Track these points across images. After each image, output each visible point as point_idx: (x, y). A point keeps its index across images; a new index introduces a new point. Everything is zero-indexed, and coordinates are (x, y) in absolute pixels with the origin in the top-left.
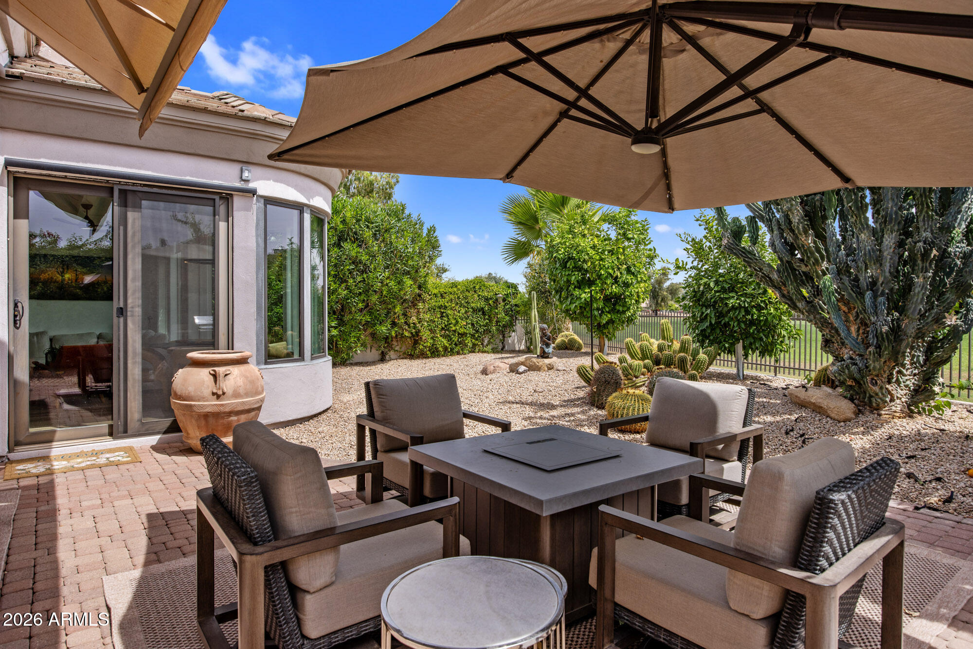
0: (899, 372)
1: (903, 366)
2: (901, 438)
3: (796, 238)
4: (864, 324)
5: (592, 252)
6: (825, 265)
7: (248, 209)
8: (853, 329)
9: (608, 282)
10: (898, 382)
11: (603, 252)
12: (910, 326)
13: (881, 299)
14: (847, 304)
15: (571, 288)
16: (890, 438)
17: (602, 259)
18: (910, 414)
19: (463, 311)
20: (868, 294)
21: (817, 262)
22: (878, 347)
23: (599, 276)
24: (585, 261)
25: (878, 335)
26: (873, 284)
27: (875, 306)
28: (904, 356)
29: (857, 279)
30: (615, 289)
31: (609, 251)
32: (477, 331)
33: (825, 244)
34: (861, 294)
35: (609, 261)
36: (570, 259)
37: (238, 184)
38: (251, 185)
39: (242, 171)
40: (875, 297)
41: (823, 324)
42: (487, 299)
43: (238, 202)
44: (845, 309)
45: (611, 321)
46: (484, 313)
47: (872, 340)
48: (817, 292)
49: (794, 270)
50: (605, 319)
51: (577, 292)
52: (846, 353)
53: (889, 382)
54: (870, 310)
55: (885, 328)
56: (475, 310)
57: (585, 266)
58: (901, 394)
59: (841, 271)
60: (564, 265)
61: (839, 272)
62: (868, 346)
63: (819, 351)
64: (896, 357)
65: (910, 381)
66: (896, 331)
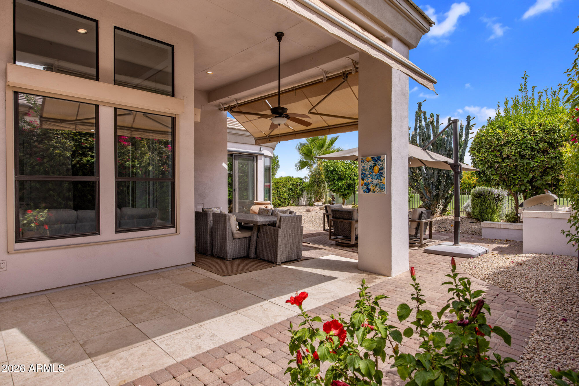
0: (439, 205)
1: (440, 203)
2: (439, 220)
3: (414, 170)
4: (430, 193)
5: (342, 168)
6: (421, 177)
7: (261, 159)
8: (428, 194)
9: (349, 179)
10: (438, 208)
11: (346, 168)
12: (441, 193)
13: (434, 187)
14: (426, 188)
15: (335, 181)
16: (436, 221)
17: (346, 171)
18: (441, 216)
19: (285, 189)
20: (431, 185)
21: (419, 177)
22: (433, 198)
23: (345, 177)
24: (340, 171)
25: (433, 195)
26: (432, 183)
27: (433, 189)
28: (440, 201)
29: (428, 182)
30: (351, 182)
31: (348, 168)
32: (290, 198)
33: (421, 172)
34: (429, 185)
35: (349, 172)
36: (334, 170)
37: (259, 152)
38: (262, 152)
39: (260, 148)
40: (433, 186)
41: (420, 193)
42: (293, 185)
43: (259, 157)
44: (426, 189)
45: (348, 193)
46: (292, 191)
47: (432, 197)
48: (419, 184)
49: (413, 178)
50: (346, 192)
51: (337, 183)
52: (426, 200)
53: (436, 208)
54: (432, 189)
55: (435, 194)
56: (289, 189)
57: (340, 173)
58: (439, 211)
59: (425, 179)
60: (332, 173)
61: (424, 180)
62: (431, 198)
63: (419, 200)
64: (438, 201)
65: (441, 207)
66: (437, 194)
